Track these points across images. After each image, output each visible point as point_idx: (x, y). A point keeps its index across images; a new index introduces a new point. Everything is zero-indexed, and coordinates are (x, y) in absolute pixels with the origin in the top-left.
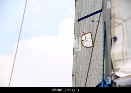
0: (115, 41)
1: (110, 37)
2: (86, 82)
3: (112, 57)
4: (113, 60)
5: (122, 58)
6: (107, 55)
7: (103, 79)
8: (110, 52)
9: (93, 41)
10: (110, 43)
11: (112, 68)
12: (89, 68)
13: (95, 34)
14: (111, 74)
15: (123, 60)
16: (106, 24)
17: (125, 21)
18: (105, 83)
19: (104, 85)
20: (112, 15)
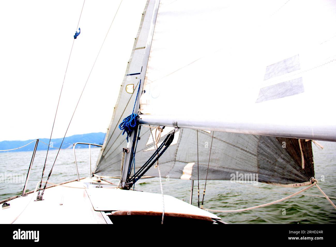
0: (144, 93)
1: (142, 89)
2: (123, 114)
3: (140, 101)
4: (141, 104)
5: (146, 103)
6: (138, 100)
7: (133, 113)
8: (140, 98)
9: (134, 89)
10: (142, 93)
11: (140, 108)
12: (127, 106)
13: (136, 86)
14: (138, 111)
15: (147, 104)
16: (141, 81)
17: (152, 82)
18: (133, 116)
19: (133, 117)
20: (146, 77)
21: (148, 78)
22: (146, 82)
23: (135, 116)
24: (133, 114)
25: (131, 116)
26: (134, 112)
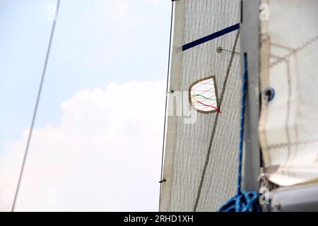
0: (269, 99)
1: (257, 89)
4: (263, 145)
5: (284, 140)
6: (249, 134)
7: (239, 189)
8: (257, 125)
9: (219, 97)
10: (258, 103)
11: (262, 164)
12: (207, 163)
13: (223, 81)
14: (258, 180)
15: (288, 145)
16: (248, 58)
17: (295, 51)
18: (243, 200)
19: (241, 205)
20: (263, 38)
21: (272, 40)
22: (270, 55)
23: (248, 201)
24: (240, 193)
25: (232, 202)
26: (243, 184)
